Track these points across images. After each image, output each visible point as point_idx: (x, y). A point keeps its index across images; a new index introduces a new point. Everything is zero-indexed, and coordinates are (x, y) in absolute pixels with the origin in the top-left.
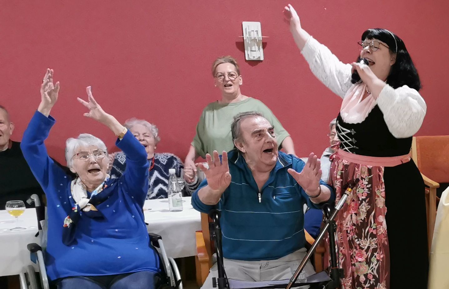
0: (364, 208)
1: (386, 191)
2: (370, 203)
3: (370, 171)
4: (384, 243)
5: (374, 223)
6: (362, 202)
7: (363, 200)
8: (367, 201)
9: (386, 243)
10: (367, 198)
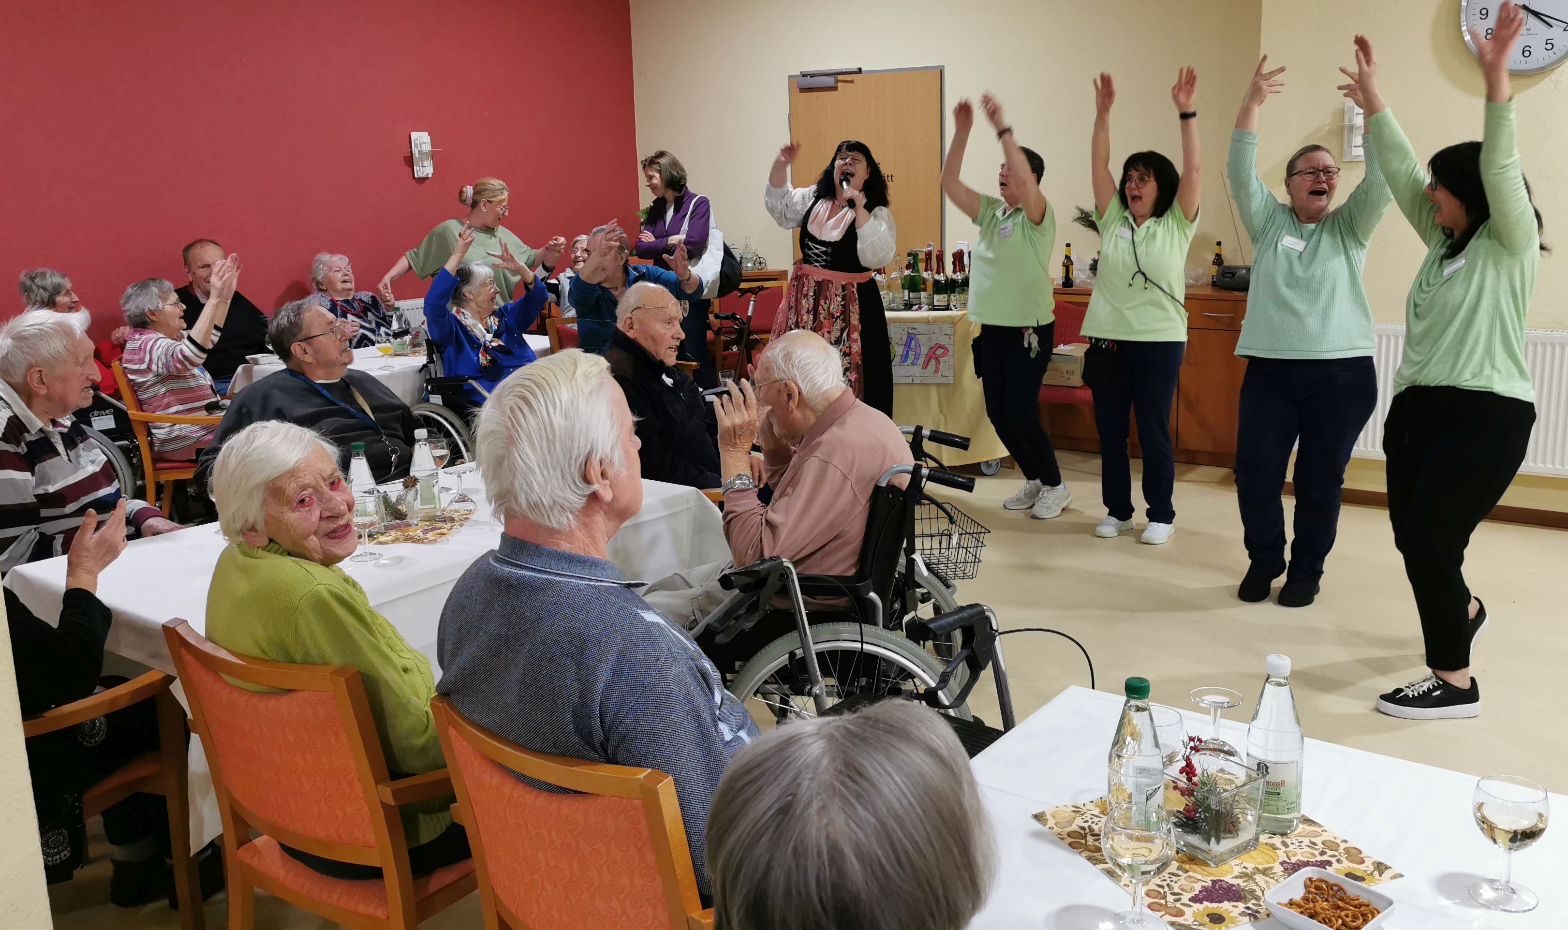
0: (838, 325)
1: (860, 307)
2: (844, 321)
3: (844, 288)
4: (858, 362)
5: (848, 341)
6: (836, 320)
7: (837, 317)
8: (842, 317)
9: (860, 362)
10: (841, 315)
